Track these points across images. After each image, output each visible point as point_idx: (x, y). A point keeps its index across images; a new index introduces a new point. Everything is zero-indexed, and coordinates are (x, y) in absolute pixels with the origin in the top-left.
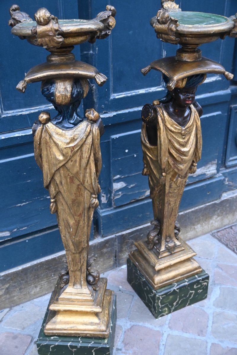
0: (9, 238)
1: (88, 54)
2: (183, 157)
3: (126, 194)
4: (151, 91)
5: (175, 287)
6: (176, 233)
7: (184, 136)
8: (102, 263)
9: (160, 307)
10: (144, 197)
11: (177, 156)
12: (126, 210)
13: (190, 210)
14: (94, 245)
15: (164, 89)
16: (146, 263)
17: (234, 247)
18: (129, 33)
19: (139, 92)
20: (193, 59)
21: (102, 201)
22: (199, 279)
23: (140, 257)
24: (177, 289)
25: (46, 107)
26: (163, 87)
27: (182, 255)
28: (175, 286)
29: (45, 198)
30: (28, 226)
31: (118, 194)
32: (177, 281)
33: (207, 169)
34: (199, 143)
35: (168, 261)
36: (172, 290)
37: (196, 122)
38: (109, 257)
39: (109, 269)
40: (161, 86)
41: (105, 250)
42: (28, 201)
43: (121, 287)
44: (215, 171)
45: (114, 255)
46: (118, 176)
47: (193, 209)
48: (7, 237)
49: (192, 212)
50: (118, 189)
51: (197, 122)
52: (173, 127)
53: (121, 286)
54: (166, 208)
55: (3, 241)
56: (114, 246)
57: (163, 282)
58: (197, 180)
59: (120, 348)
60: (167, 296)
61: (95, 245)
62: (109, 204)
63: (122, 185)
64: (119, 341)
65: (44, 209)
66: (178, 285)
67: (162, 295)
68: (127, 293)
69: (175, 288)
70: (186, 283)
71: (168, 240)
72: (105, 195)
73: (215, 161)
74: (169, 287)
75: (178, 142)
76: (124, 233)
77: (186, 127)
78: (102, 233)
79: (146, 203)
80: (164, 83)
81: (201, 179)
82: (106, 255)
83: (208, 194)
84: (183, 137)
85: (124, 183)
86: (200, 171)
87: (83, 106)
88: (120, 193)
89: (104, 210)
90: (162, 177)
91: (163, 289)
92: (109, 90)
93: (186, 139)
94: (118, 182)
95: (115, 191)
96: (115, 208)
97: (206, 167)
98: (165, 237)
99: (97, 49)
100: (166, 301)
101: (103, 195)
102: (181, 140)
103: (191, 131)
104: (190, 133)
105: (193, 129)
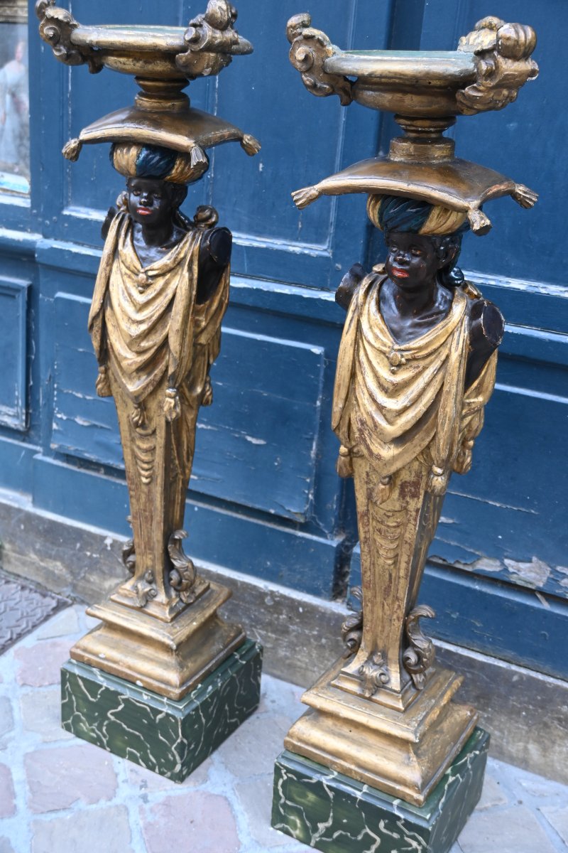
2: (381, 421)
5: (327, 780)
9: (282, 801)
11: (365, 409)
14: (323, 611)
18: (508, 125)
22: (397, 813)
24: (330, 788)
25: (284, 244)
27: (381, 716)
28: (328, 778)
32: (345, 773)
35: (342, 702)
36: (316, 778)
59: (150, 798)
60: (299, 782)
66: (334, 780)
67: (289, 771)
69: (325, 780)
70: (359, 795)
75: (376, 377)
77: (406, 346)
91: (301, 760)
93: (401, 378)
100: (298, 796)
102: (384, 373)
103: (422, 364)
104: (418, 367)
105: (431, 362)
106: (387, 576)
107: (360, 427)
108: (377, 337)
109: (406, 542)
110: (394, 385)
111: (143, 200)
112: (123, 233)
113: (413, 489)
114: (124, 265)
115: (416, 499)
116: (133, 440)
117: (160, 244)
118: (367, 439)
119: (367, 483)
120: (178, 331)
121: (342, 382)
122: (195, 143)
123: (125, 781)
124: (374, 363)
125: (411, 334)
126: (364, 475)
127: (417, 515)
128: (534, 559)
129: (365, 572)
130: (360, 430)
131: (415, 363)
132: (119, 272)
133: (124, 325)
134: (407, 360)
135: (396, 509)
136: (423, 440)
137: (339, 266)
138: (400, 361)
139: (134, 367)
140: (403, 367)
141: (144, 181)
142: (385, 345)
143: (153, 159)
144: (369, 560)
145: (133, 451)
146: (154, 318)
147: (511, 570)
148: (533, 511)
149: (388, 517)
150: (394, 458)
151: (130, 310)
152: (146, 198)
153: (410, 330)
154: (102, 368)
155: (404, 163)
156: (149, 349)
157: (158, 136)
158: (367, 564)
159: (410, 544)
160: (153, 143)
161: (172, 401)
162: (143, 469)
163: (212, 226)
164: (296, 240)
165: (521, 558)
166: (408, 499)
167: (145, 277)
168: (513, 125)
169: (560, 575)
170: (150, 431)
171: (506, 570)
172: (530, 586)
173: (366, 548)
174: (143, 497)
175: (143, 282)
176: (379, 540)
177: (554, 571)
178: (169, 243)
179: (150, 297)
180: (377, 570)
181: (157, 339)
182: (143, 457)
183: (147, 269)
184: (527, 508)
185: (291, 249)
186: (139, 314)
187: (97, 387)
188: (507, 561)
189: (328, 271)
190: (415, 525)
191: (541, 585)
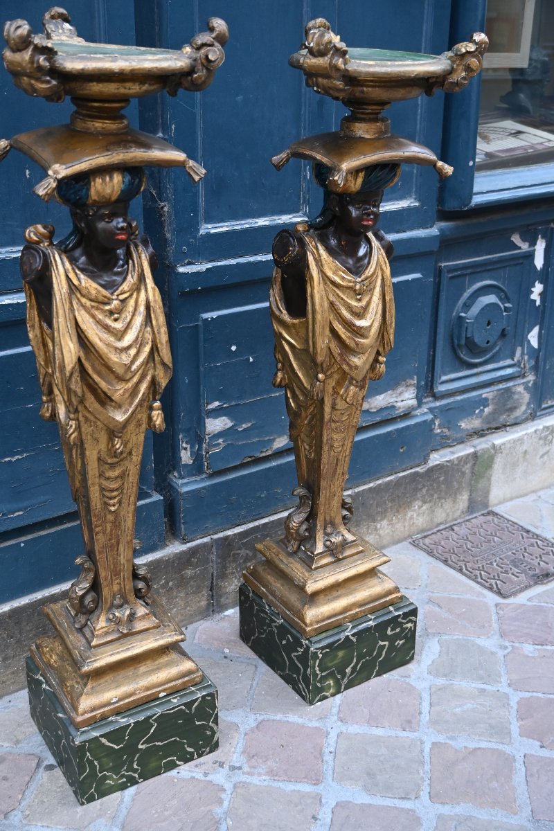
2: (360, 340)
3: (232, 444)
4: (280, 222)
5: (349, 632)
6: (345, 515)
7: (359, 295)
8: (182, 603)
9: (319, 676)
10: (269, 453)
11: (346, 337)
12: (233, 480)
13: (366, 487)
14: (167, 559)
16: (283, 585)
17: (462, 564)
18: (237, 99)
19: (256, 223)
20: (375, 134)
21: (183, 459)
22: (397, 614)
23: (269, 574)
24: (353, 635)
26: (305, 214)
27: (359, 562)
28: (348, 630)
30: (24, 509)
31: (216, 442)
32: (353, 619)
33: (396, 397)
34: (390, 311)
35: (332, 573)
36: (342, 636)
37: (382, 269)
38: (198, 590)
39: (197, 618)
40: (300, 214)
41: (189, 572)
42: (26, 452)
43: (227, 651)
44: (414, 402)
45: (208, 583)
46: (217, 404)
47: (371, 485)
49: (370, 489)
50: (216, 432)
51: (384, 268)
52: (337, 275)
53: (228, 648)
54: (325, 456)
56: (208, 563)
57: (323, 620)
58: (378, 419)
59: (237, 765)
60: (331, 650)
61: (169, 559)
62: (197, 468)
63: (225, 422)
64: (234, 752)
66: (353, 628)
67: (322, 648)
68: (242, 662)
69: (348, 633)
70: (371, 623)
71: (329, 530)
72: (189, 446)
73: (413, 379)
74: (336, 630)
75: (349, 308)
76: (229, 533)
77: (363, 277)
78: (183, 532)
79: (274, 466)
80: (306, 208)
81: (386, 418)
82: (192, 583)
83: (402, 451)
84: (358, 297)
85: (229, 419)
86: (383, 399)
88: (221, 441)
89: (186, 481)
90: (318, 383)
91: (324, 635)
92: (196, 215)
93: (364, 303)
94: (216, 417)
95: (210, 436)
96: (211, 476)
97: (395, 391)
98: (323, 523)
99: (173, 126)
100: (331, 662)
101: (184, 445)
102: (354, 303)
103: (372, 287)
105: (376, 283)
106: (335, 462)
107: (340, 351)
109: (353, 427)
110: (362, 308)
112: (69, 267)
113: (362, 384)
115: (363, 390)
118: (346, 358)
119: (333, 396)
123: (206, 774)
124: (345, 298)
127: (362, 402)
130: (340, 354)
131: (369, 288)
138: (363, 290)
140: (365, 293)
149: (343, 414)
156: (137, 371)
162: (112, 498)
166: (358, 393)
167: (119, 303)
168: (239, 98)
170: (125, 455)
173: (327, 447)
174: (109, 526)
176: (335, 436)
181: (142, 357)
182: (113, 485)
183: (116, 294)
186: (122, 341)
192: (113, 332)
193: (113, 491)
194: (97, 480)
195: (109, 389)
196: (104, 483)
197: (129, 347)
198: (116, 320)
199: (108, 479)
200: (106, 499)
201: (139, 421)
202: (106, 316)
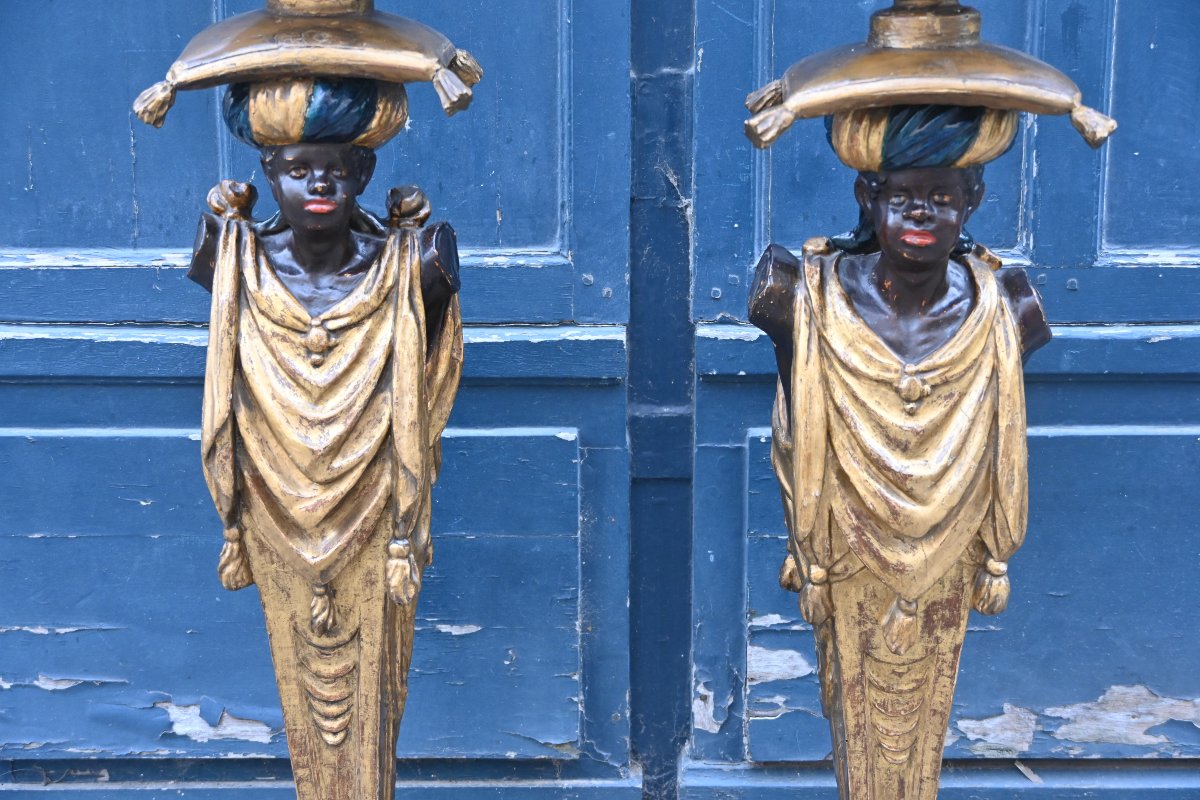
0: (264, 756)
1: (678, 76)
2: (902, 504)
3: (802, 714)
7: (908, 401)
11: (867, 489)
12: (805, 791)
15: (1027, 263)
21: (697, 718)
25: (472, 256)
26: (1026, 253)
29: (429, 626)
31: (767, 700)
34: (1007, 455)
37: (996, 356)
40: (1016, 250)
46: (774, 619)
48: (258, 746)
50: (771, 679)
51: (1002, 355)
52: (857, 351)
55: (239, 760)
62: (727, 744)
63: (793, 663)
65: (421, 674)
72: (711, 694)
75: (881, 427)
77: (925, 364)
80: (1028, 239)
84: (909, 406)
85: (803, 658)
87: (627, 276)
88: (779, 699)
89: (700, 764)
92: (748, 228)
93: (924, 421)
94: (773, 646)
95: (754, 683)
96: (756, 770)
99: (701, 52)
101: (701, 689)
102: (894, 418)
103: (956, 388)
104: (951, 395)
105: (971, 383)
106: (896, 785)
107: (855, 522)
108: (870, 359)
109: (935, 712)
110: (918, 433)
111: (319, 185)
112: (248, 258)
113: (947, 613)
114: (268, 317)
115: (953, 630)
116: (303, 664)
117: (336, 269)
118: (873, 541)
119: (859, 623)
120: (413, 424)
121: (812, 450)
122: (439, 62)
124: (871, 404)
125: (925, 342)
126: (855, 610)
127: (955, 658)
128: (1007, 707)
129: (858, 789)
130: (856, 529)
131: (945, 391)
132: (256, 333)
133: (292, 433)
134: (934, 387)
135: (917, 657)
136: (972, 519)
137: (591, 278)
138: (922, 392)
139: (321, 513)
140: (928, 400)
141: (313, 149)
142: (888, 370)
143: (337, 105)
144: (863, 766)
145: (301, 685)
146: (356, 409)
147: (972, 736)
148: (992, 628)
149: (900, 675)
150: (927, 563)
151: (299, 401)
152: (323, 179)
153: (922, 337)
154: (234, 531)
155: (924, 49)
156: (351, 470)
157: (359, 58)
158: (860, 774)
159: (942, 714)
160: (345, 72)
161: (405, 563)
162: (327, 717)
163: (422, 222)
164: (496, 244)
165: (983, 712)
166: (938, 632)
167: (322, 333)
169: (1053, 723)
170: (345, 636)
171: (964, 738)
172: (1008, 755)
173: (859, 743)
174: (327, 775)
175: (323, 343)
176: (882, 723)
177: (1042, 718)
178: (353, 264)
179: (340, 370)
180: (876, 780)
181: (365, 446)
182: (328, 692)
183: (322, 317)
184: (981, 625)
185: (490, 261)
186: (320, 407)
187: (221, 572)
188: (962, 724)
189: (569, 289)
190: (952, 677)
191: (1025, 748)
192: (303, 388)
193: (328, 702)
194: (293, 673)
195: (284, 493)
196: (310, 681)
197: (329, 421)
198: (316, 365)
199: (318, 675)
200: (316, 717)
201: (369, 573)
202: (299, 355)
